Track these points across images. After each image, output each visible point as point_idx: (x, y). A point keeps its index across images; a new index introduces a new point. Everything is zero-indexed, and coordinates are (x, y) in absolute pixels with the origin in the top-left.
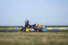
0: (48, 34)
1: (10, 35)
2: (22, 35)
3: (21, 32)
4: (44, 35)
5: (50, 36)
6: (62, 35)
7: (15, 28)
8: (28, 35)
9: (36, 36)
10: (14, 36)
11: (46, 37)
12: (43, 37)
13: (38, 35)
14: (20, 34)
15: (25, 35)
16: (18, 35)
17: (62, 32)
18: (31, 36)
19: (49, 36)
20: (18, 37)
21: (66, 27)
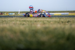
0: (43, 20)
1: (5, 21)
2: (17, 20)
3: (17, 18)
4: (38, 20)
5: (45, 22)
6: (56, 20)
7: (11, 14)
8: (23, 21)
9: (31, 21)
10: (9, 21)
11: (40, 23)
12: (38, 23)
13: (33, 21)
14: (15, 20)
15: (20, 21)
16: (13, 21)
17: (57, 18)
18: (26, 22)
19: (43, 21)
20: (13, 22)
21: (61, 12)
